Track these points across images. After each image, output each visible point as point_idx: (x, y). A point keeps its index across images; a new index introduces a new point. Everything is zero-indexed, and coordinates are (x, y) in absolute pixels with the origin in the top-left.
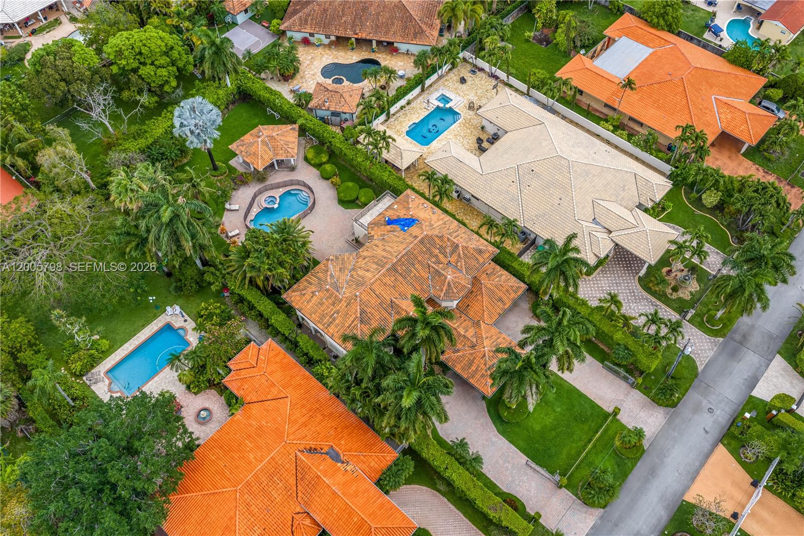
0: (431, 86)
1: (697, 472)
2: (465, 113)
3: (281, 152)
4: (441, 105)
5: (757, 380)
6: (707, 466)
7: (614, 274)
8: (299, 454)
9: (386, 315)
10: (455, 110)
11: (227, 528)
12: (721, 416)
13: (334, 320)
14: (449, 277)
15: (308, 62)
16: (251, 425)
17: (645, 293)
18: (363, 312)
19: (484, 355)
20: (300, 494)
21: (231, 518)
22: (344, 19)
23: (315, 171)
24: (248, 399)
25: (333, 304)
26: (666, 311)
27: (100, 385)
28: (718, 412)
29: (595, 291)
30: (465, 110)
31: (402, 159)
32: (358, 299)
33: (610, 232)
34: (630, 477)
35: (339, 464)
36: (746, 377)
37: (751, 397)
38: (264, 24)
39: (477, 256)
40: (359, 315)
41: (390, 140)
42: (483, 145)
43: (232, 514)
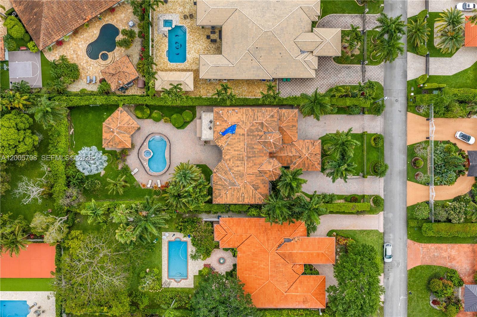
0: (152, 18)
1: (406, 131)
2: (186, 24)
3: (130, 130)
4: (170, 28)
5: (406, 72)
6: (408, 125)
7: (322, 65)
8: (277, 251)
9: (261, 178)
10: (179, 25)
11: (276, 292)
12: (402, 100)
13: (244, 197)
14: (271, 141)
15: (75, 56)
16: (249, 255)
17: (340, 65)
18: (253, 186)
19: (308, 158)
20: (288, 262)
21: (275, 289)
22: (69, 15)
23: (150, 121)
24: (236, 246)
25: (238, 192)
26: (354, 67)
27: (171, 284)
28: (400, 99)
29: (320, 81)
30: (184, 21)
31: (188, 86)
32: (248, 183)
33: (312, 52)
34: (385, 152)
35: (292, 242)
36: (401, 74)
37: (408, 82)
38: (22, 49)
39: (273, 119)
40: (253, 189)
41: (179, 86)
42: (211, 38)
43: (274, 287)
